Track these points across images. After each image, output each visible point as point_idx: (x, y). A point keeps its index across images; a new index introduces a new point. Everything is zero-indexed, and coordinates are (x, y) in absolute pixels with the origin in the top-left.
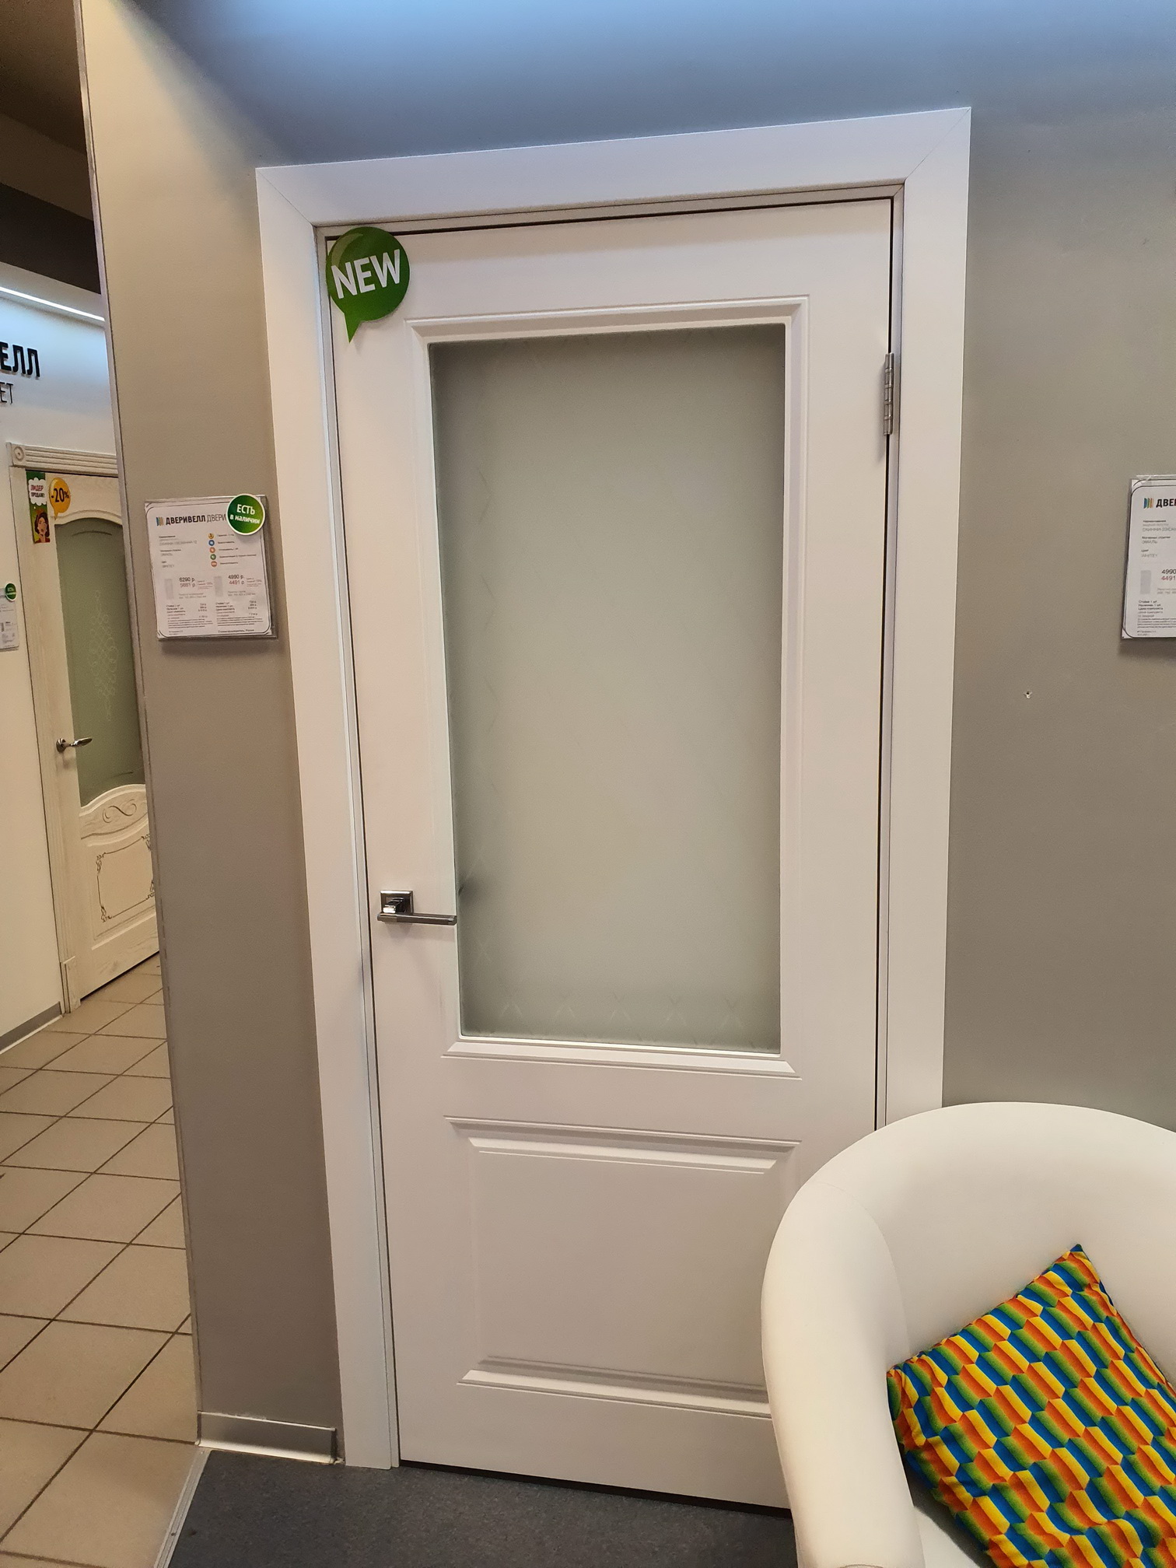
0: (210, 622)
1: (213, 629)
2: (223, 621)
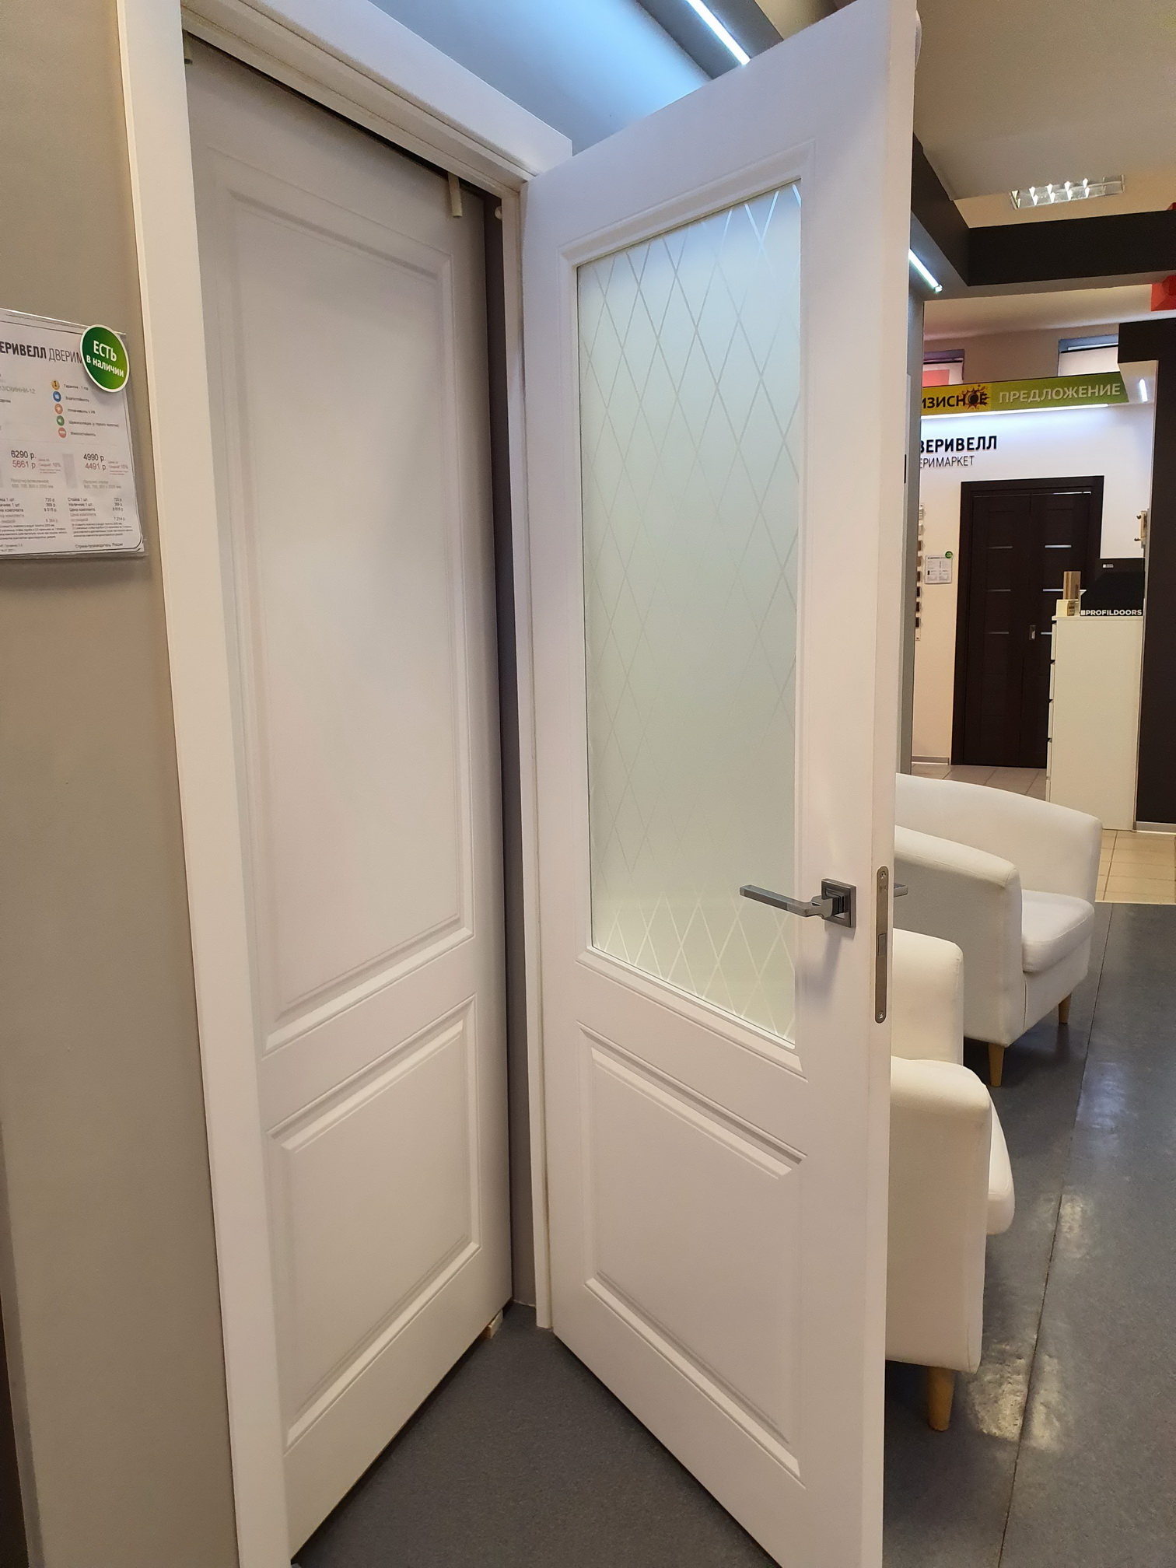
0: (62, 531)
1: (66, 543)
2: (80, 530)
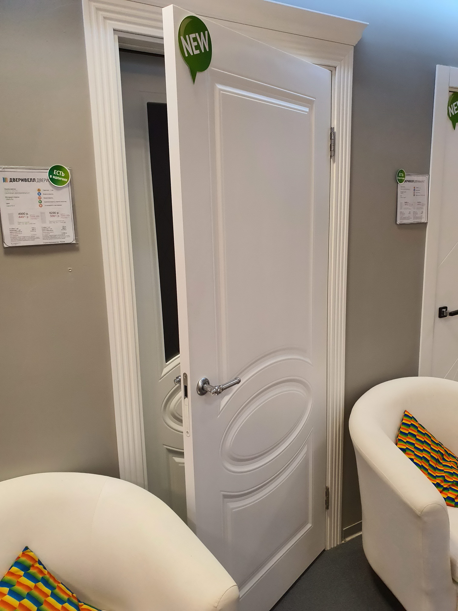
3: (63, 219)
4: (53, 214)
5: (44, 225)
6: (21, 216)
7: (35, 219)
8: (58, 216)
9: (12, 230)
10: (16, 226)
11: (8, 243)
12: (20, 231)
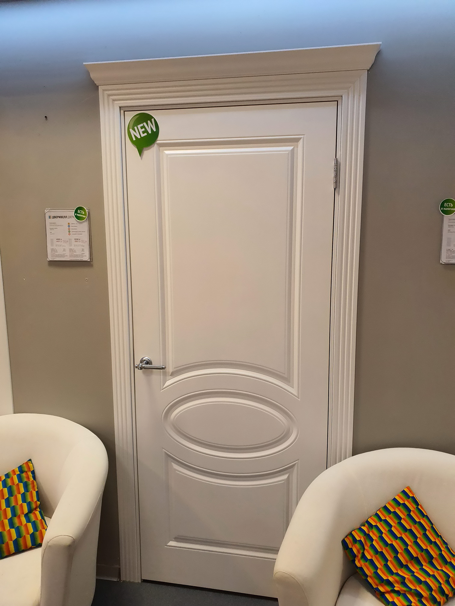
3: (82, 244)
4: (76, 240)
5: (71, 248)
6: (58, 240)
7: (66, 243)
8: (80, 242)
9: (52, 250)
10: (54, 247)
11: (50, 258)
12: (57, 251)
